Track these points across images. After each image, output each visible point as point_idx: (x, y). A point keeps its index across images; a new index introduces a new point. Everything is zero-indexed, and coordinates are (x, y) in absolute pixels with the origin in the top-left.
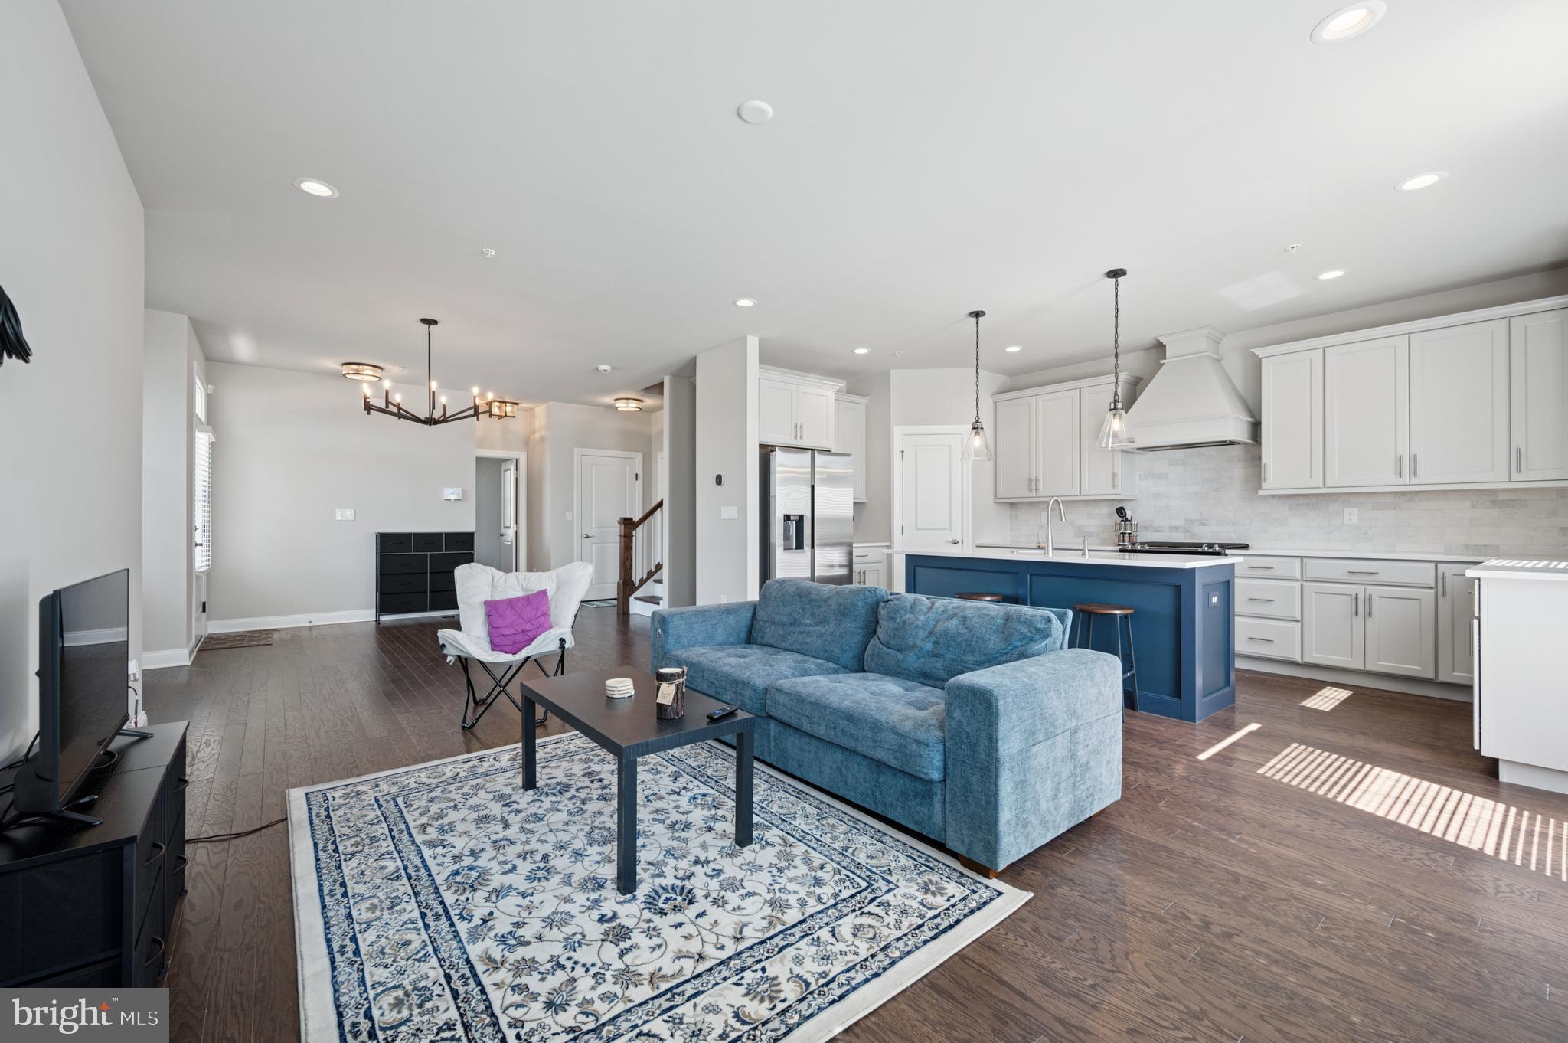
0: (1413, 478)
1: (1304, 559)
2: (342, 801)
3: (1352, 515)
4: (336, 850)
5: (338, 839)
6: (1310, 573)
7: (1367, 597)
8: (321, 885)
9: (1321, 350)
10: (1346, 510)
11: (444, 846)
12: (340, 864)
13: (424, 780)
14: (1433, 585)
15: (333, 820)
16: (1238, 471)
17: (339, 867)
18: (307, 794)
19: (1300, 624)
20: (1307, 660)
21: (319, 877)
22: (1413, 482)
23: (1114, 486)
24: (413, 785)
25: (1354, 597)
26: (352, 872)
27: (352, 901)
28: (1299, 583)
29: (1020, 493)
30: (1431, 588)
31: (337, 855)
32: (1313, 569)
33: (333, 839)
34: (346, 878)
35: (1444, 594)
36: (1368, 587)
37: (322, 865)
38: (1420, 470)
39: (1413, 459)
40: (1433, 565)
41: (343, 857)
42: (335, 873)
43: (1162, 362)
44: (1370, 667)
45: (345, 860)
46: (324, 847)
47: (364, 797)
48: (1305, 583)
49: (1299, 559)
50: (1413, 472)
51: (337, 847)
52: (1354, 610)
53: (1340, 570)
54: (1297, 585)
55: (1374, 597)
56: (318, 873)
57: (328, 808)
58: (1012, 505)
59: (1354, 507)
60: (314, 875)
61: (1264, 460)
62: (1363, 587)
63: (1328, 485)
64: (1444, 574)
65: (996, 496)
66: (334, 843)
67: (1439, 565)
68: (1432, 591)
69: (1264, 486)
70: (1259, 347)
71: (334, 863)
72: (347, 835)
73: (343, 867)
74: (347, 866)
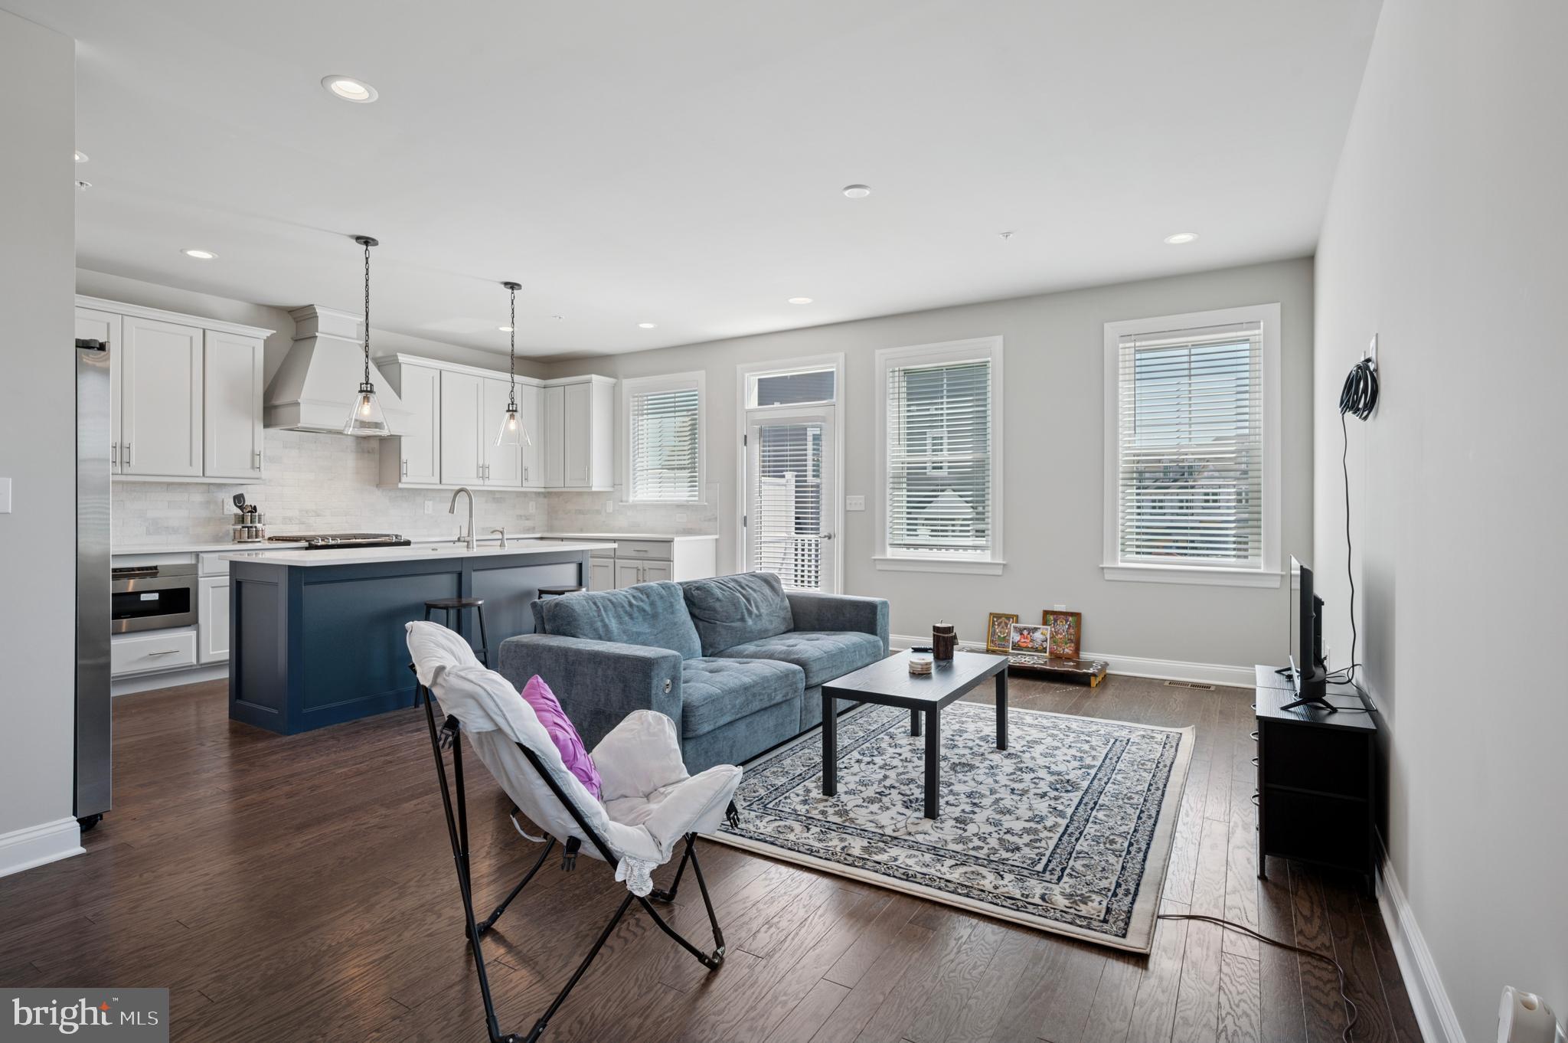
2: (1094, 896)
4: (1131, 844)
5: (1124, 854)
8: (1155, 825)
11: (1055, 808)
12: (1134, 832)
13: (991, 877)
15: (1116, 878)
17: (1135, 831)
18: (1124, 936)
21: (1152, 831)
24: (1008, 877)
26: (1129, 823)
27: (1140, 807)
31: (1132, 841)
33: (1128, 857)
34: (1135, 821)
37: (1147, 838)
41: (1129, 837)
42: (1141, 827)
45: (1128, 833)
46: (1138, 852)
47: (1068, 890)
51: (1129, 846)
56: (1152, 834)
57: (1112, 896)
60: (1156, 834)
66: (1129, 852)
71: (1138, 835)
72: (1114, 854)
73: (1132, 830)
74: (1130, 828)
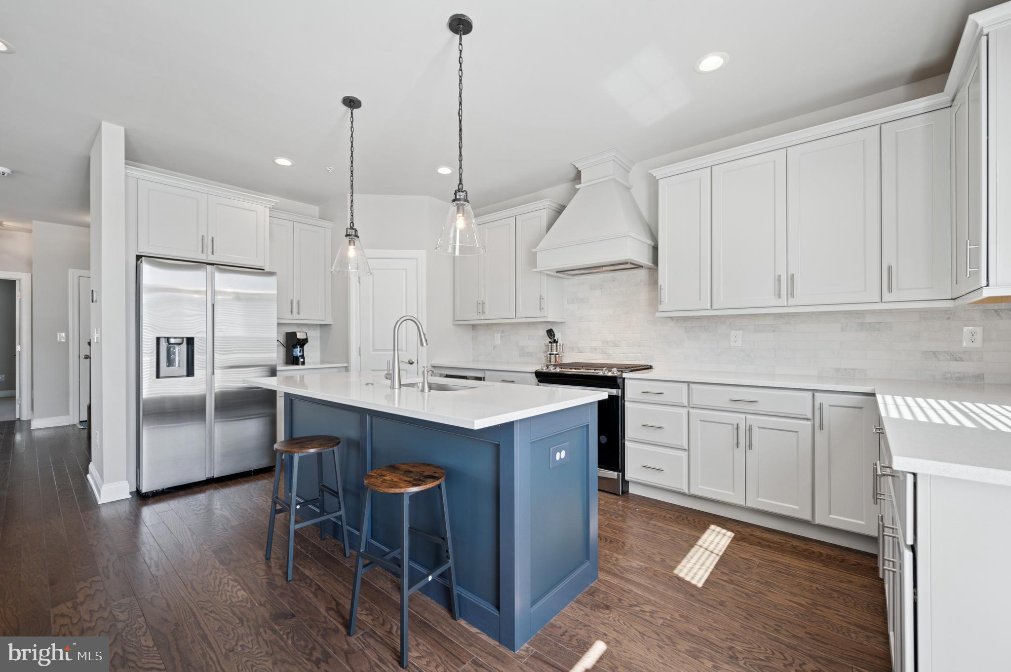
0: (790, 300)
1: (691, 385)
3: (737, 338)
6: (695, 401)
7: (748, 428)
9: (709, 168)
10: (733, 333)
14: (810, 416)
16: (643, 294)
19: (687, 453)
20: (693, 492)
22: (790, 303)
23: (541, 309)
25: (735, 427)
28: (686, 410)
29: (472, 316)
30: (808, 419)
32: (700, 395)
35: (821, 427)
36: (748, 416)
38: (797, 290)
39: (791, 279)
40: (810, 394)
43: (577, 186)
44: (750, 504)
48: (691, 410)
49: (686, 384)
50: (791, 294)
52: (735, 442)
53: (722, 396)
54: (684, 411)
55: (754, 429)
58: (474, 327)
59: (740, 330)
61: (660, 282)
62: (743, 416)
63: (715, 306)
64: (821, 404)
65: (454, 320)
67: (816, 394)
68: (809, 423)
69: (661, 308)
70: (655, 168)
